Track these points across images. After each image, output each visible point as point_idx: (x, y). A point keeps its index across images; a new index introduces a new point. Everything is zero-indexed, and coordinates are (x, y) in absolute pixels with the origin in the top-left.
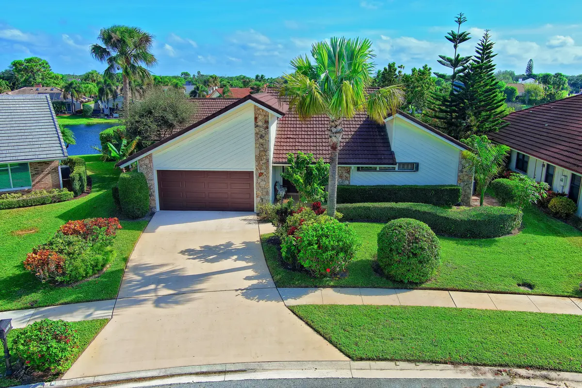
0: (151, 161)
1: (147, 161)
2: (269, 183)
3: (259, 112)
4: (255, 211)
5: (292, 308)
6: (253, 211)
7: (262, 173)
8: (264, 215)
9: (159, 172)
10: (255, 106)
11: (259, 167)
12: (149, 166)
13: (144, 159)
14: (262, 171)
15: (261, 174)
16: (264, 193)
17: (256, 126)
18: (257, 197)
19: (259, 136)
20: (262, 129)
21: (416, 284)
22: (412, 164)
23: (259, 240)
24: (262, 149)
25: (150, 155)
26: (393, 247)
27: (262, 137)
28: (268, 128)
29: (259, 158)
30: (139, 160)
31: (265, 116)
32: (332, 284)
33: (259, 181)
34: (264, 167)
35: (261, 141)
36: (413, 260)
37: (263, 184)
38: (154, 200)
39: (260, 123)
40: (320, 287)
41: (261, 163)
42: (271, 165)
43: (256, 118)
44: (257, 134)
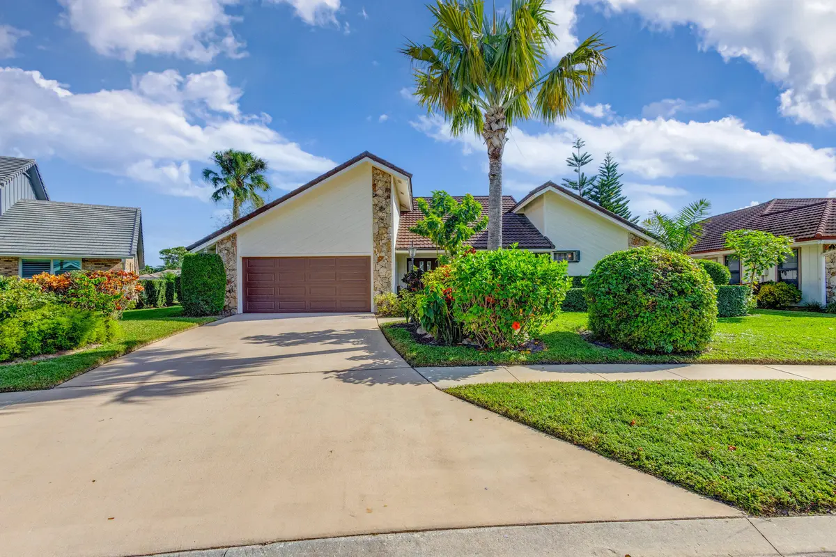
0: (234, 244)
1: (229, 245)
2: (390, 270)
3: (378, 178)
4: (372, 310)
5: (457, 391)
6: (370, 311)
7: (382, 257)
8: (384, 308)
9: (244, 259)
10: (374, 168)
11: (378, 248)
12: (231, 251)
13: (225, 241)
14: (383, 254)
15: (380, 259)
16: (385, 285)
17: (375, 195)
18: (376, 289)
19: (378, 208)
20: (382, 199)
21: (690, 353)
22: (572, 253)
23: (378, 327)
24: (382, 225)
25: (234, 236)
26: (635, 281)
27: (382, 209)
28: (390, 198)
29: (377, 237)
30: (218, 243)
31: (386, 182)
32: (523, 358)
33: (378, 267)
34: (384, 249)
35: (381, 214)
36: (681, 302)
37: (383, 272)
38: (235, 298)
39: (379, 192)
40: (501, 364)
41: (381, 244)
42: (394, 252)
43: (374, 185)
44: (375, 205)
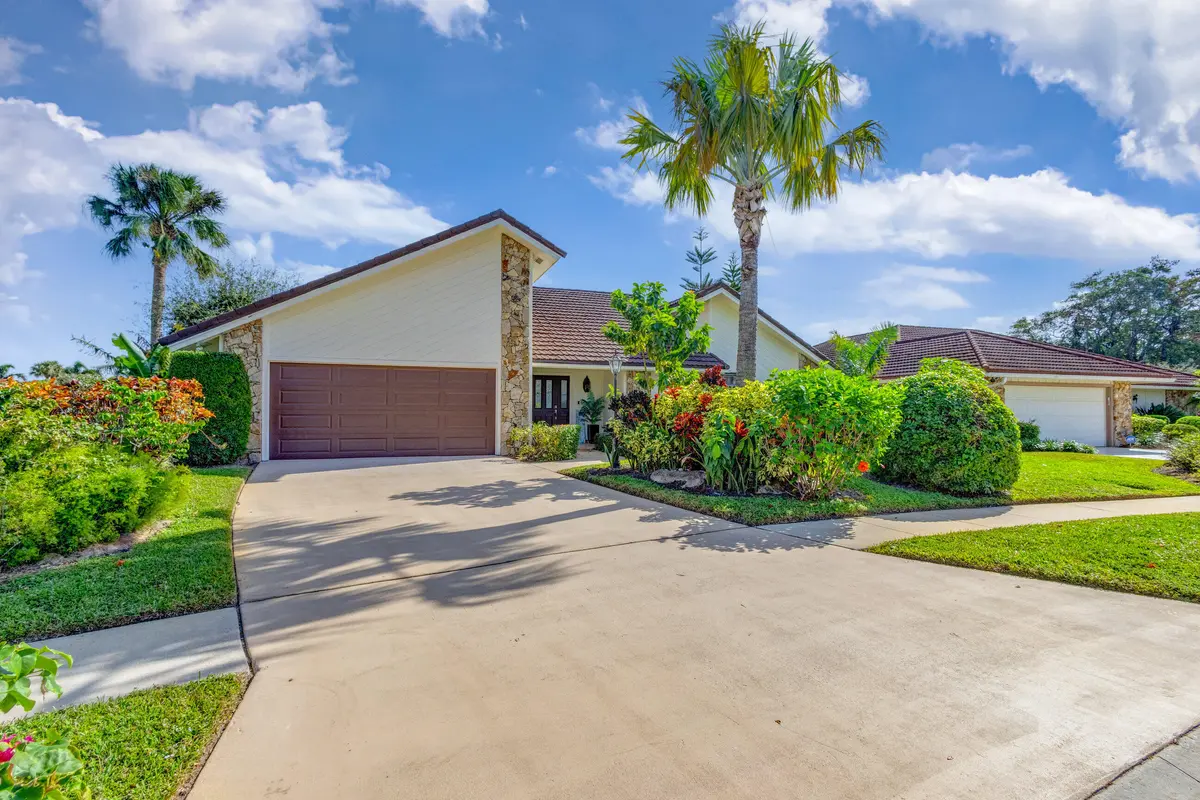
0: (257, 339)
1: (247, 339)
2: (527, 390)
3: (510, 251)
4: (498, 451)
6: (493, 452)
7: (516, 372)
9: (275, 366)
10: (505, 237)
11: (509, 358)
12: (252, 350)
13: (239, 332)
14: (516, 367)
15: (513, 374)
16: (519, 413)
17: (506, 278)
18: (504, 419)
19: (510, 298)
20: (516, 284)
24: (516, 323)
25: (258, 324)
27: (516, 299)
28: (528, 283)
29: (509, 341)
30: (225, 335)
31: (523, 260)
33: (510, 386)
34: (519, 359)
35: (514, 306)
37: (516, 393)
38: (258, 433)
39: (513, 273)
41: (513, 352)
42: (531, 364)
43: (505, 263)
44: (506, 293)
